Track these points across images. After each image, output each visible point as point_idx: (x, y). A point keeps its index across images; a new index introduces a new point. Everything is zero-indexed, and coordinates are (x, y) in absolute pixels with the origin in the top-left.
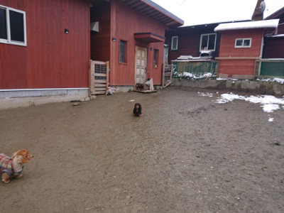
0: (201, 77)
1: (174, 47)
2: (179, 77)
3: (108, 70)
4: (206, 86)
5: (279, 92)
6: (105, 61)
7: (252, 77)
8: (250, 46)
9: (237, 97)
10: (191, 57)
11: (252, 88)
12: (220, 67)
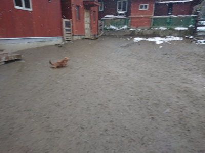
0: (121, 28)
1: (101, 9)
2: (107, 29)
3: (71, 25)
4: (125, 34)
5: (162, 35)
6: (69, 19)
7: (148, 27)
8: (147, 9)
9: (141, 39)
10: (113, 16)
11: (149, 34)
12: (131, 22)
